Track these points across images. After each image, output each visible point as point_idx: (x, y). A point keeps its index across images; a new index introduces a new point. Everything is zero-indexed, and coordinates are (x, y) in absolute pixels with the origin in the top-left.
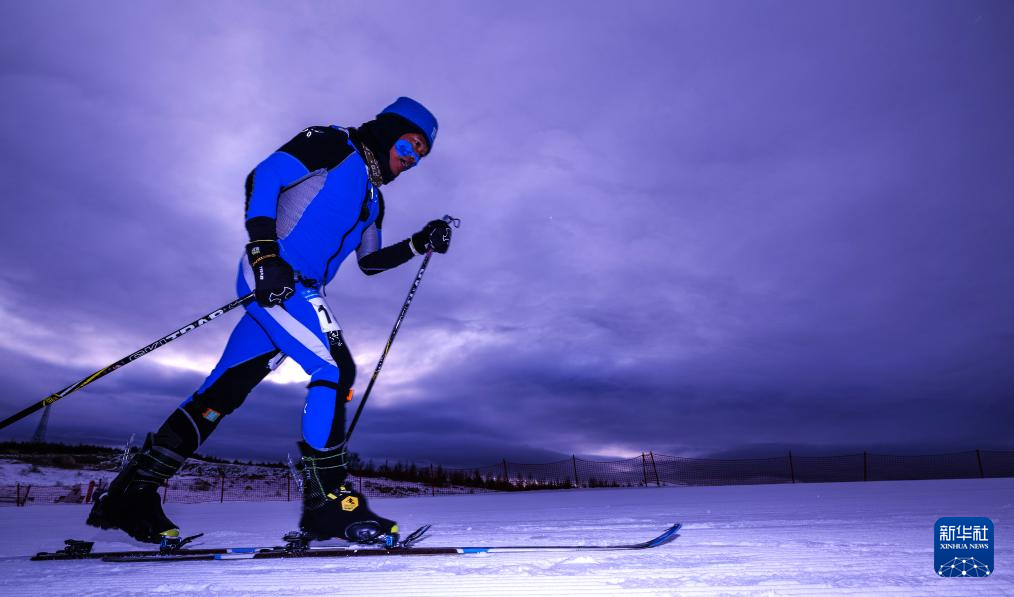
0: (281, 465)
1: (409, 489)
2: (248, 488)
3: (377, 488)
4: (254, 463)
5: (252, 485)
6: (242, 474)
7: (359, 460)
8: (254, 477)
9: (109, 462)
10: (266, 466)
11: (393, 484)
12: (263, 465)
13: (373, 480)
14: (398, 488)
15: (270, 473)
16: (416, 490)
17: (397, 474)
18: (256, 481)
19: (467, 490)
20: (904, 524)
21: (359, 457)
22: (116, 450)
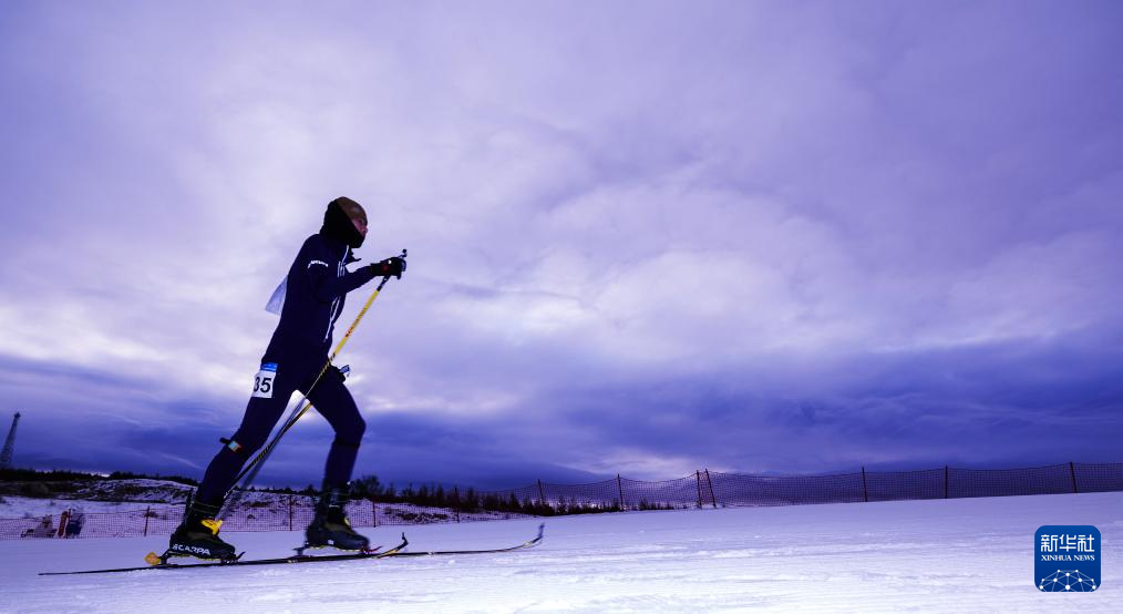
0: (288, 491)
1: (436, 516)
2: (250, 517)
3: (399, 515)
4: (256, 488)
5: (255, 514)
6: (242, 501)
7: (378, 484)
8: (257, 504)
9: (88, 490)
10: (273, 492)
11: (417, 510)
12: (267, 491)
13: (394, 507)
14: (423, 514)
15: (276, 498)
16: (444, 517)
17: (422, 499)
18: (259, 509)
19: (502, 515)
20: (990, 547)
21: (379, 480)
22: (96, 476)
